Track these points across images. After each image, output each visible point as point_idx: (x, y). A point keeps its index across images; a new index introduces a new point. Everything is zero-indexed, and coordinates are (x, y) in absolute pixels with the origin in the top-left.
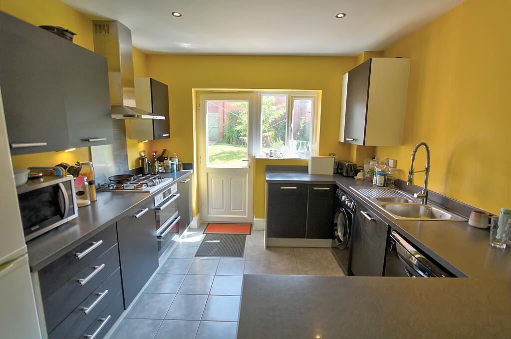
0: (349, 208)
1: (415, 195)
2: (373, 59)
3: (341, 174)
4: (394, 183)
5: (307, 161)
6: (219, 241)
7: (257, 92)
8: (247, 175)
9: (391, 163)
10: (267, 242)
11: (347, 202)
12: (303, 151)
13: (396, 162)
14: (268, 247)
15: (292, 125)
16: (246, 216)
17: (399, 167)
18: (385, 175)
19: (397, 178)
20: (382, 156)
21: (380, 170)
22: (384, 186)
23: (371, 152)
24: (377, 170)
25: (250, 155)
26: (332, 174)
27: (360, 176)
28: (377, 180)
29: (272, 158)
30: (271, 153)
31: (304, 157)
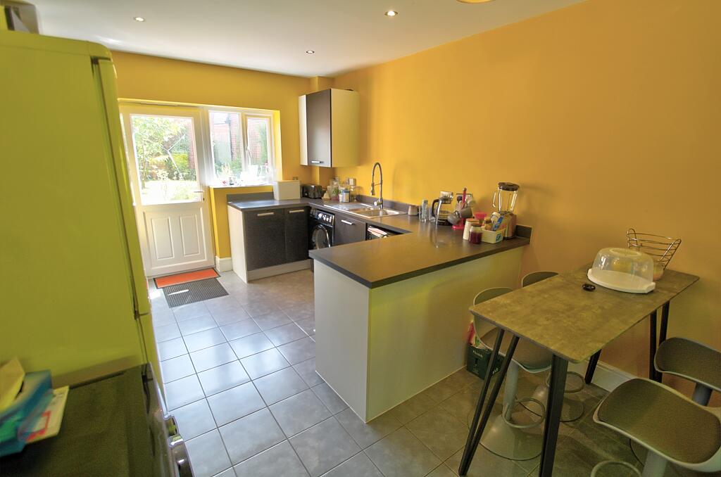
0: (328, 222)
1: (375, 203)
2: (332, 89)
3: (307, 197)
4: (357, 198)
5: (272, 187)
6: (187, 290)
7: (203, 107)
8: (201, 209)
9: (351, 182)
10: (248, 276)
11: (324, 219)
12: (264, 177)
13: (355, 180)
14: (249, 281)
15: (248, 148)
16: (206, 260)
17: (358, 184)
18: (349, 192)
19: (358, 194)
20: (342, 176)
21: (344, 189)
22: (350, 202)
23: (331, 173)
24: (341, 189)
25: (202, 185)
26: (299, 198)
27: (326, 196)
28: (343, 197)
29: (233, 186)
30: (231, 181)
31: (267, 183)
